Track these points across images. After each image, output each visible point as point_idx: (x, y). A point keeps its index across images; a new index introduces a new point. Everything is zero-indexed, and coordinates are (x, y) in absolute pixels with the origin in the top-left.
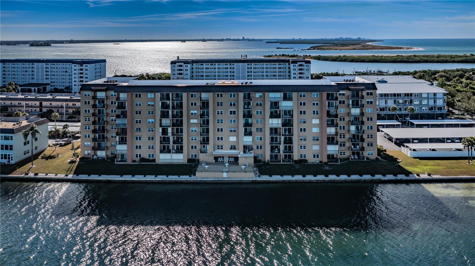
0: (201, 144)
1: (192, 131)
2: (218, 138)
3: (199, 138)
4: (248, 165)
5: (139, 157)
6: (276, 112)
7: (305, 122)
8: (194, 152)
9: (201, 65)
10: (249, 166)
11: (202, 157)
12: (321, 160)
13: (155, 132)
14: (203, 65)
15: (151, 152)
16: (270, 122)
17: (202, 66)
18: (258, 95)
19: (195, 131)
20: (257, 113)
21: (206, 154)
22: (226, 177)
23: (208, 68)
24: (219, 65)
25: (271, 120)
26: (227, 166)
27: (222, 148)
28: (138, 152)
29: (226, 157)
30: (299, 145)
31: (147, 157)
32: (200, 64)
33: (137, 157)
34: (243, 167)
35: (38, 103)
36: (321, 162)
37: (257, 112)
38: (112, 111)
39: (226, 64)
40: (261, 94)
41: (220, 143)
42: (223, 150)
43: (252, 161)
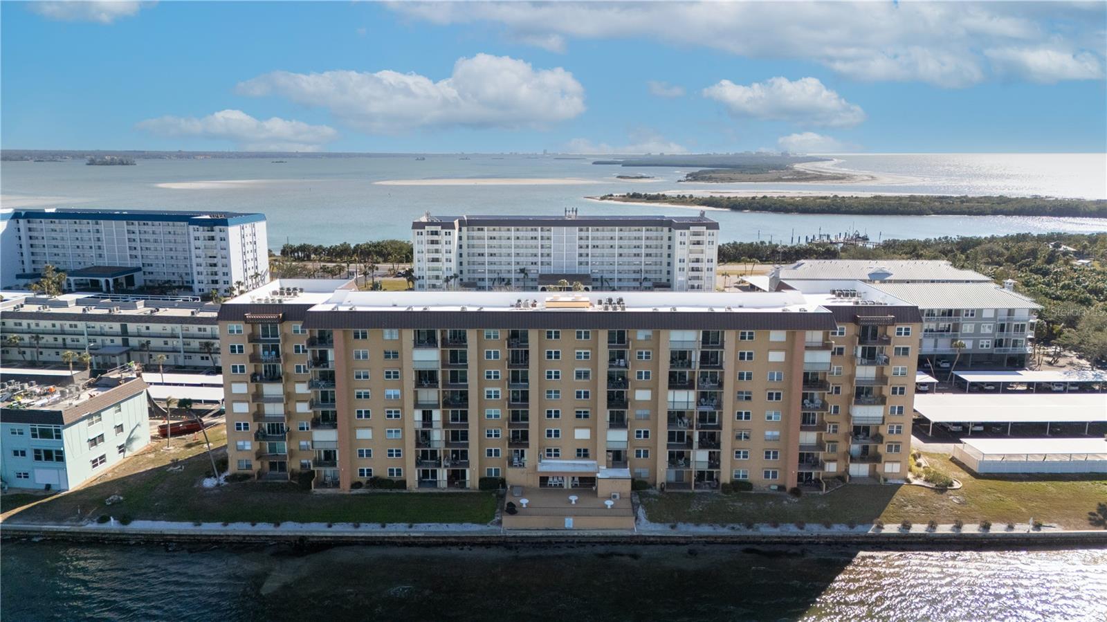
0: (510, 445)
1: (489, 416)
2: (549, 432)
3: (505, 432)
4: (618, 497)
5: (368, 475)
6: (682, 375)
7: (748, 398)
8: (493, 464)
9: (479, 230)
10: (620, 498)
11: (513, 476)
12: (782, 483)
13: (403, 419)
14: (482, 230)
15: (394, 463)
16: (670, 398)
17: (480, 234)
18: (641, 335)
19: (497, 416)
20: (640, 376)
21: (522, 470)
22: (571, 526)
23: (494, 238)
24: (518, 230)
25: (671, 393)
26: (573, 503)
27: (557, 455)
28: (365, 464)
29: (568, 478)
30: (734, 449)
31: (387, 475)
32: (476, 228)
33: (362, 474)
34: (609, 503)
35: (117, 327)
36: (782, 488)
37: (640, 373)
38: (298, 368)
39: (532, 230)
40: (649, 332)
41: (553, 443)
42: (560, 459)
43: (627, 487)
